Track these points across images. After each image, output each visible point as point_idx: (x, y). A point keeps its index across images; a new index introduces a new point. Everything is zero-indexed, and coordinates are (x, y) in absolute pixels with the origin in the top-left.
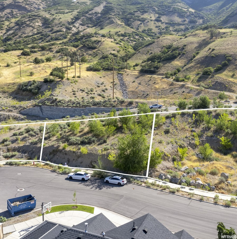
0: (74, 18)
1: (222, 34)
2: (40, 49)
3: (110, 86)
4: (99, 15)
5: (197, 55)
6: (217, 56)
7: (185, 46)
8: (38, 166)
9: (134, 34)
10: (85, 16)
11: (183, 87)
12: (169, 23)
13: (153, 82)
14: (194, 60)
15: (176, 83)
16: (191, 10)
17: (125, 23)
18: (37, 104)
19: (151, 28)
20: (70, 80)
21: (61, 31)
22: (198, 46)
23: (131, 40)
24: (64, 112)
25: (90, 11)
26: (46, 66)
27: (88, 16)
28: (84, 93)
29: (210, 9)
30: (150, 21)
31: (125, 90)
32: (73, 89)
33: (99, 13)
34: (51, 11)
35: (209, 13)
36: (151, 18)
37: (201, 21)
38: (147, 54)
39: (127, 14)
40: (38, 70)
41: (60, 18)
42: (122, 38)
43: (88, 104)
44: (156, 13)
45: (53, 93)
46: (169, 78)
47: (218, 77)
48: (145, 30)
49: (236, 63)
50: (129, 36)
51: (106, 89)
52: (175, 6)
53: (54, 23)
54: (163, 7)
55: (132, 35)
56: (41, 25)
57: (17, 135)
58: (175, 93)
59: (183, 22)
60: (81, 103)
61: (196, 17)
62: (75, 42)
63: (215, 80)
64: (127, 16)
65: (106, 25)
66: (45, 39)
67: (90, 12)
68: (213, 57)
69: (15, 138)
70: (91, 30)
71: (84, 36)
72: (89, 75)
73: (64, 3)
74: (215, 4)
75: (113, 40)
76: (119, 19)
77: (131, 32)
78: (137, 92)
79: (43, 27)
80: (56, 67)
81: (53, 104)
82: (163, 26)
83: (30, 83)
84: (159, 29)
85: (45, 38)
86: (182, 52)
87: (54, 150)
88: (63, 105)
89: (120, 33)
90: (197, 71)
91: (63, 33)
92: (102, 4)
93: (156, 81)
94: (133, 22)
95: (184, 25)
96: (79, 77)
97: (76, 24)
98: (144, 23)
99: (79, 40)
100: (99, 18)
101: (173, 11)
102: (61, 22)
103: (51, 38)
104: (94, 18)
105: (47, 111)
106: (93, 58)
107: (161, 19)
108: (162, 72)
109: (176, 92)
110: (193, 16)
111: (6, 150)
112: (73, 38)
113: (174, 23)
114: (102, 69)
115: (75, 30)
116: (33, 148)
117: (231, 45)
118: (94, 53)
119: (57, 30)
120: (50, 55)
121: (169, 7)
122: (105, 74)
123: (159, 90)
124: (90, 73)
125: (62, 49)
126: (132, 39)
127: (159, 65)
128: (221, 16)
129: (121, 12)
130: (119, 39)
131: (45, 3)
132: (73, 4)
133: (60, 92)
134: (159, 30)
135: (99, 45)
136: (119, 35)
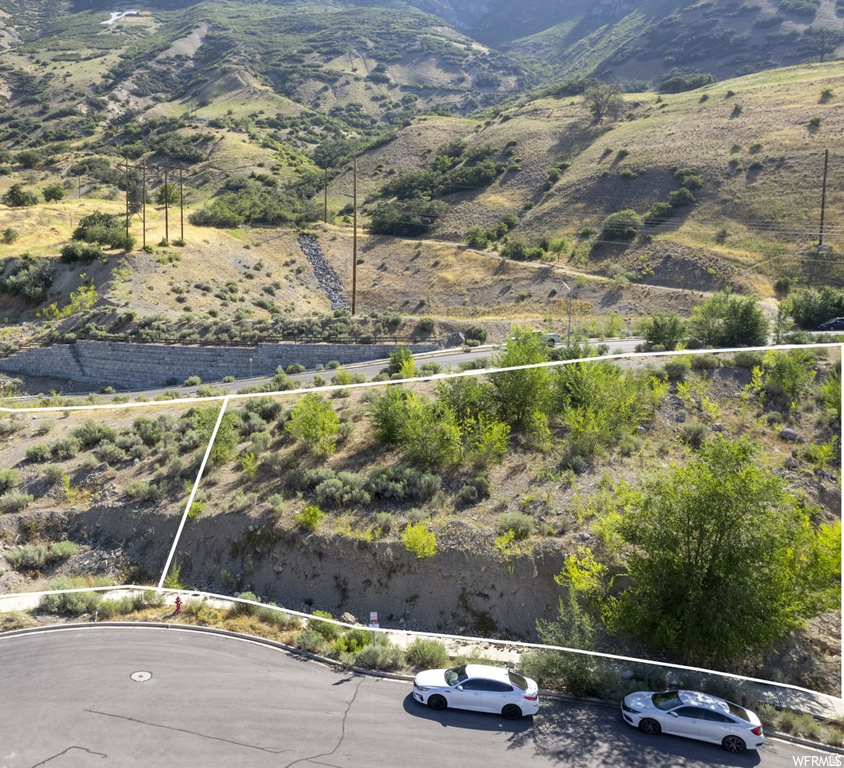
0: (112, 75)
1: (630, 108)
2: (18, 164)
3: (283, 274)
4: (190, 64)
5: (562, 173)
6: (643, 173)
7: (514, 144)
8: (203, 622)
9: (306, 120)
10: (147, 68)
11: (547, 277)
12: (414, 87)
13: (432, 263)
14: (559, 190)
15: (517, 265)
16: (476, 46)
17: (275, 88)
18: (56, 333)
19: (358, 101)
20: (154, 254)
21: (74, 114)
22: (557, 145)
23: (300, 139)
24: (173, 364)
25: (161, 50)
26: (47, 212)
27: (154, 66)
28: (210, 296)
29: (537, 46)
30: (352, 82)
31: (334, 290)
32: (171, 284)
33: (188, 58)
34: (38, 53)
35: (533, 56)
36: (354, 70)
37: (512, 81)
38: (376, 174)
39: (280, 60)
40: (27, 226)
41: (68, 75)
42: (271, 131)
43: (265, 334)
44: (370, 57)
45: (110, 296)
46: (484, 246)
47: (667, 242)
48: (339, 109)
49: (720, 194)
50: (292, 126)
51: (277, 286)
52: (428, 36)
53: (50, 89)
54: (391, 39)
55: (303, 123)
56: (8, 95)
57: (43, 460)
58: (523, 298)
59: (456, 84)
60: (235, 330)
61: (495, 68)
62: (126, 143)
63: (660, 254)
64: (279, 65)
65: (215, 93)
66: (24, 138)
67: (162, 56)
68: (626, 177)
69: (40, 471)
70: (169, 110)
71: (152, 125)
72: (208, 238)
73: (75, 29)
74: (550, 29)
75: (245, 137)
76: (255, 76)
77: (298, 114)
78: (380, 296)
79: (16, 102)
80: (92, 213)
81: (122, 334)
82: (395, 96)
83: (11, 265)
84: (381, 106)
85: (25, 134)
86: (506, 166)
87: (250, 535)
88: (163, 336)
89: (262, 117)
90: (578, 223)
91: (81, 118)
92: (198, 30)
93: (438, 259)
94: (301, 83)
95: (459, 92)
96: (179, 244)
97: (119, 91)
98: (334, 88)
99: (138, 136)
100: (188, 74)
101: (422, 50)
102: (72, 85)
103: (45, 133)
104: (175, 73)
105: (100, 358)
106: (195, 190)
107: (388, 75)
108: (451, 230)
109: (524, 292)
110: (486, 66)
111: (12, 532)
112: (116, 132)
113: (430, 85)
114: (242, 219)
115: (117, 111)
116: (146, 521)
117: (684, 137)
118: (195, 173)
119: (61, 111)
120: (53, 180)
121: (410, 38)
122: (258, 236)
123: (458, 288)
124: (209, 233)
125: (88, 162)
126: (301, 134)
127: (436, 207)
128: (576, 64)
129: (259, 53)
130: (264, 134)
131: (17, 30)
132: (103, 32)
133: (130, 293)
134: (383, 109)
135: (208, 152)
136: (259, 124)
